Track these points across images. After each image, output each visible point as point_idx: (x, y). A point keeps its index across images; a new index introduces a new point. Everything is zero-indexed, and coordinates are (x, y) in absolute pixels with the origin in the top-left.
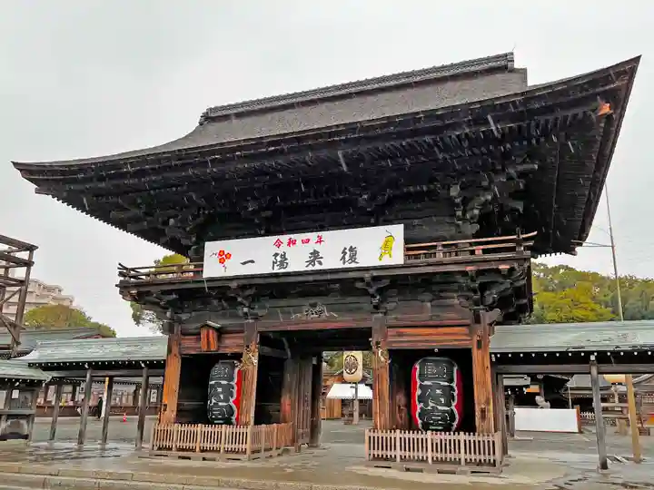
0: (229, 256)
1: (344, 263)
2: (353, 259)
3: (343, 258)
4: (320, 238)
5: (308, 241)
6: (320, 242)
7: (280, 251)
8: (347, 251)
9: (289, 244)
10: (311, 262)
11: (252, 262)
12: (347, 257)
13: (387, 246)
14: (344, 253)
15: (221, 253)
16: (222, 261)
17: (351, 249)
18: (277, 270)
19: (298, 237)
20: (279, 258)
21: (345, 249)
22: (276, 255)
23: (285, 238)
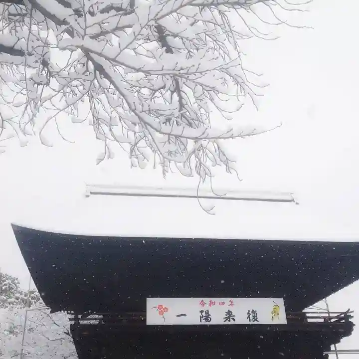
0: (166, 309)
1: (250, 321)
2: (255, 318)
3: (249, 317)
4: (231, 302)
5: (223, 304)
6: (232, 305)
7: (205, 309)
8: (251, 313)
9: (210, 305)
10: (228, 319)
11: (185, 315)
12: (251, 316)
13: (275, 312)
14: (248, 313)
15: (160, 307)
16: (161, 313)
17: (253, 311)
18: (204, 322)
19: (217, 300)
20: (204, 314)
21: (249, 311)
22: (202, 312)
23: (207, 300)
